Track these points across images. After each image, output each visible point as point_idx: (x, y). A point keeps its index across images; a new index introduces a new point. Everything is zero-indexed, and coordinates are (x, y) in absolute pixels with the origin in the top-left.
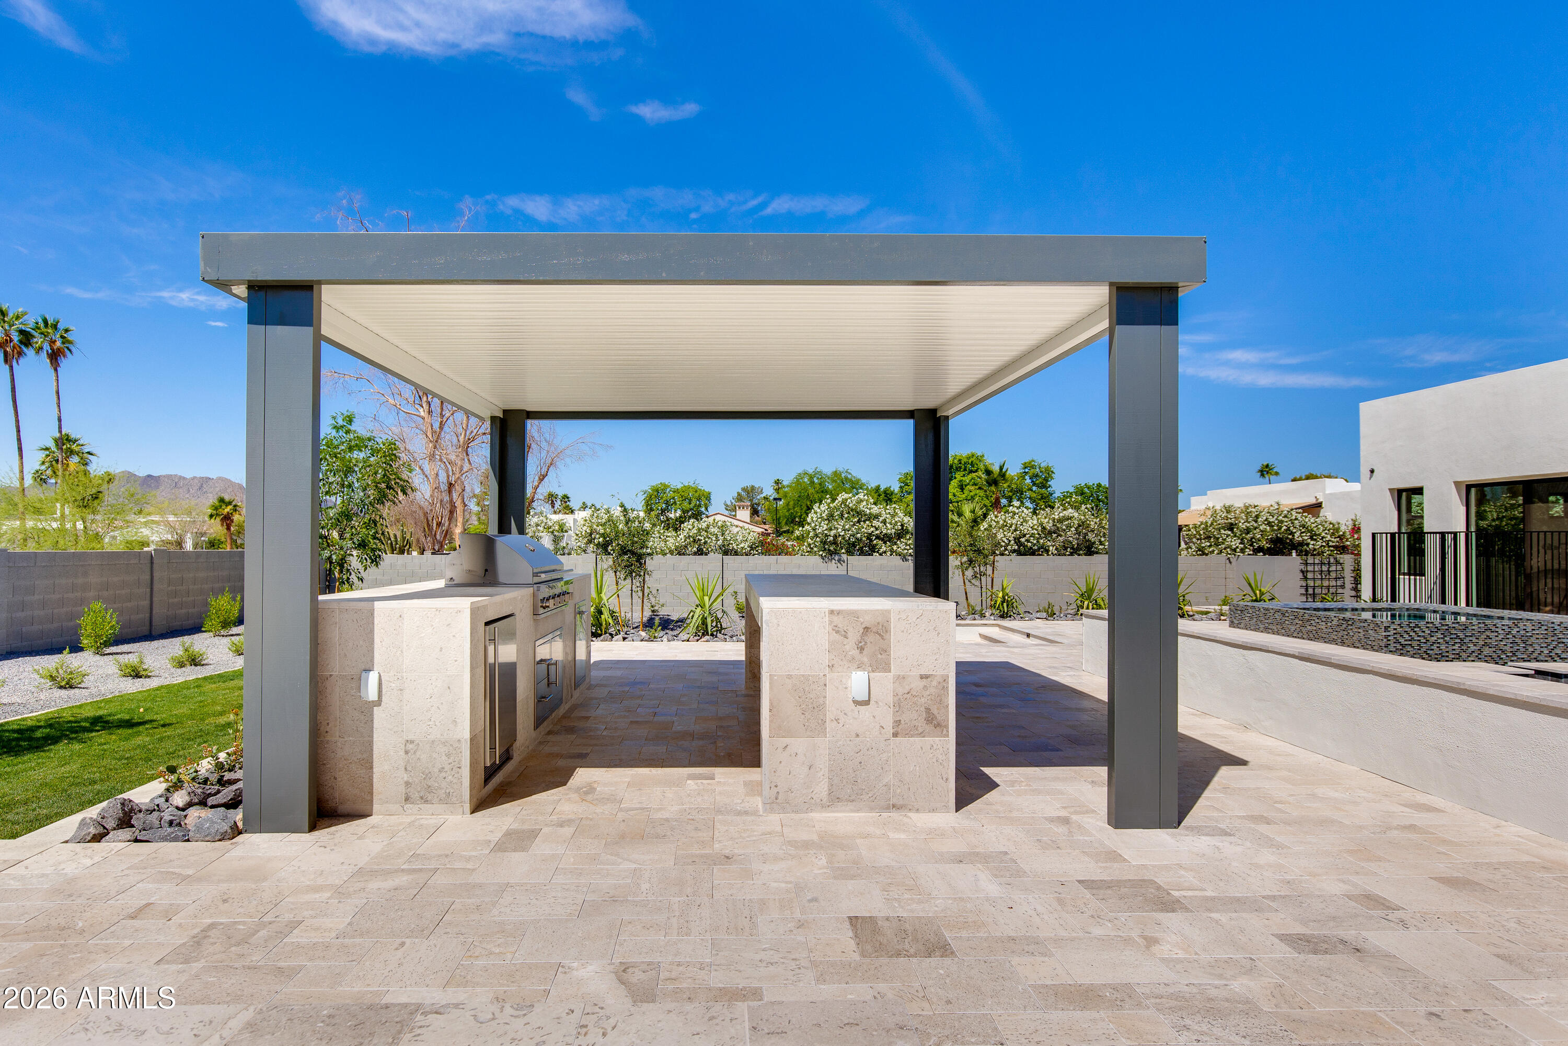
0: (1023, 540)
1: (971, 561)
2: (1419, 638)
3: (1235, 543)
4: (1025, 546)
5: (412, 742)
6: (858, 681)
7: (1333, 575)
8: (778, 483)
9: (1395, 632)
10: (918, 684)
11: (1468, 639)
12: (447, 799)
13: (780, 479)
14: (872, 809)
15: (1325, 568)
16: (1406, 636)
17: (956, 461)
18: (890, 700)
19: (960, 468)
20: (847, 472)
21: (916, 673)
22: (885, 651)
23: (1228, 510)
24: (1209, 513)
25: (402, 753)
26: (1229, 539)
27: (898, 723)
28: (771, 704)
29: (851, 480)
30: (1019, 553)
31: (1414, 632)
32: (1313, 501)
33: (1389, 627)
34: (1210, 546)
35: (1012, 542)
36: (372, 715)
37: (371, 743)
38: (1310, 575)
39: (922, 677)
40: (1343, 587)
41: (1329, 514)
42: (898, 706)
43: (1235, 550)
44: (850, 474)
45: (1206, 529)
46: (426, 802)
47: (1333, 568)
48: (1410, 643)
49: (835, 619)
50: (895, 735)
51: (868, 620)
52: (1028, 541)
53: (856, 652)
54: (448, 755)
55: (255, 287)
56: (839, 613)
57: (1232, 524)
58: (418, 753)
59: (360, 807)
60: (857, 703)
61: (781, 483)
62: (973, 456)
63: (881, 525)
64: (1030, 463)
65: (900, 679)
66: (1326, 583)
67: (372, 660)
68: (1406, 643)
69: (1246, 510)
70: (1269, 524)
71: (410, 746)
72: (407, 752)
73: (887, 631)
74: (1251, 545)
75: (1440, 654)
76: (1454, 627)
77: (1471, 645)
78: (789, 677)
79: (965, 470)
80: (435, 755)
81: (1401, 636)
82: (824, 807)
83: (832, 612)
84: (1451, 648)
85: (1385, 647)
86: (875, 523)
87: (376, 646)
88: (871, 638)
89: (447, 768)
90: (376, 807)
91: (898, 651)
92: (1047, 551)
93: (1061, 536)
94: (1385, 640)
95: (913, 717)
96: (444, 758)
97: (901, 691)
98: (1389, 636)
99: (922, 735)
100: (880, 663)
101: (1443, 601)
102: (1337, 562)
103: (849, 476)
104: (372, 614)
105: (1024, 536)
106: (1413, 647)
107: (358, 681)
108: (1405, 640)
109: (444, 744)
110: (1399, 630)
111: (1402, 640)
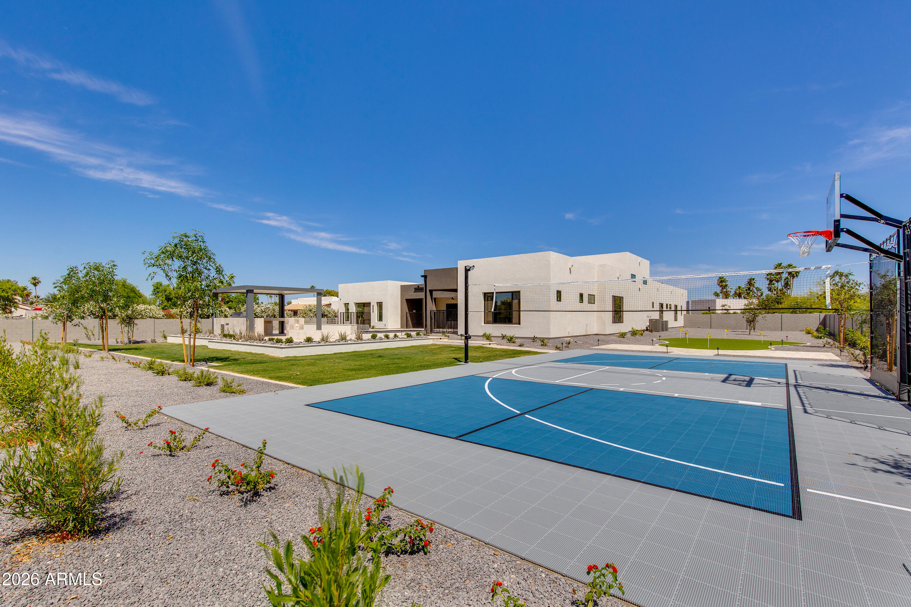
24: (305, 306)
28: (289, 328)
32: (329, 303)
34: (306, 316)
45: (305, 311)
78: (290, 325)
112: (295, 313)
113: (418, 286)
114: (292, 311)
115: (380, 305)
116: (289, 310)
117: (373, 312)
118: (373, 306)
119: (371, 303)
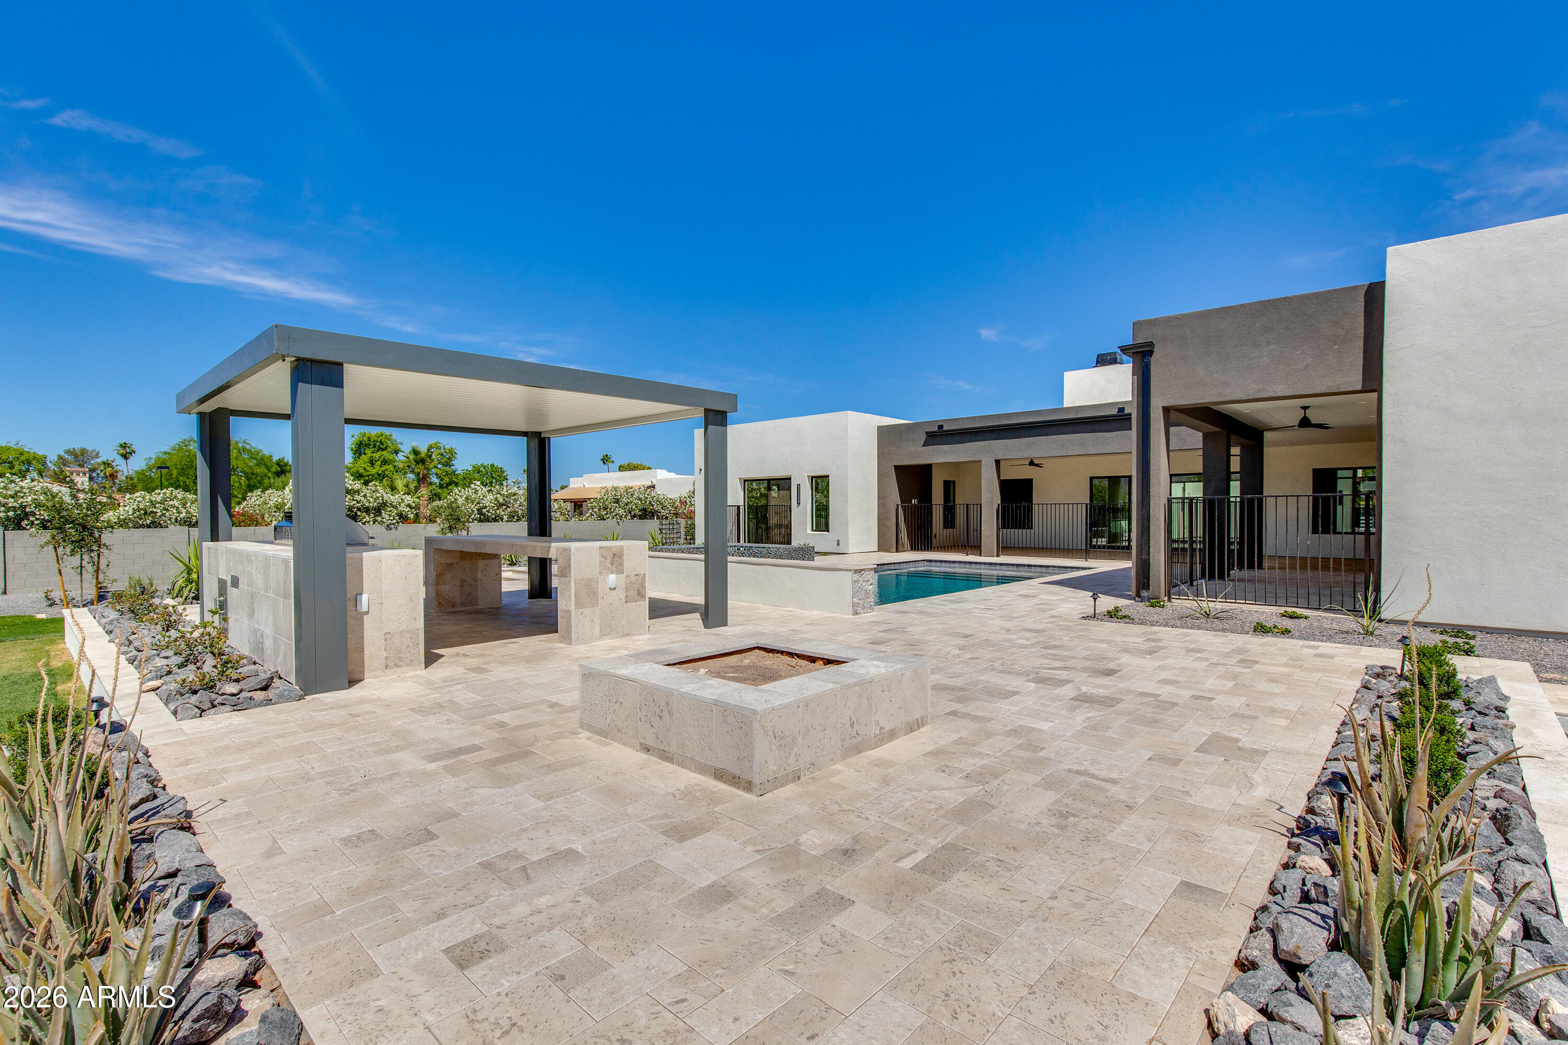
0: (484, 511)
1: (450, 528)
3: (621, 512)
4: (484, 515)
5: (389, 633)
6: (612, 579)
7: (675, 531)
8: (125, 447)
10: (634, 578)
12: (411, 663)
13: (127, 442)
14: (617, 637)
15: (671, 527)
17: (365, 438)
18: (624, 586)
19: (370, 445)
20: (244, 442)
21: (634, 574)
22: (622, 564)
23: (616, 489)
24: (603, 491)
25: (383, 641)
26: (617, 509)
27: (627, 596)
28: (575, 593)
29: (249, 451)
30: (480, 521)
32: (650, 484)
34: (607, 514)
35: (476, 512)
36: (363, 620)
37: (362, 637)
38: (664, 531)
39: (636, 575)
40: (680, 538)
41: (659, 491)
42: (627, 589)
43: (621, 517)
44: (248, 444)
45: (604, 503)
46: (399, 666)
47: (675, 527)
49: (602, 550)
50: (626, 602)
51: (614, 550)
52: (488, 511)
53: (610, 566)
54: (411, 638)
55: (299, 359)
56: (603, 548)
57: (618, 499)
58: (392, 640)
59: (357, 676)
60: (611, 589)
61: (129, 447)
62: (382, 435)
63: (362, 499)
64: (436, 444)
65: (627, 576)
66: (672, 536)
67: (362, 588)
69: (627, 489)
70: (640, 499)
71: (388, 636)
72: (386, 640)
73: (622, 555)
74: (630, 513)
78: (583, 579)
79: (374, 446)
80: (403, 639)
82: (598, 639)
83: (600, 547)
86: (357, 497)
87: (364, 579)
88: (616, 559)
89: (411, 645)
90: (366, 674)
91: (627, 564)
92: (502, 519)
93: (509, 507)
95: (633, 593)
96: (409, 640)
97: (628, 582)
99: (636, 601)
100: (619, 571)
101: (739, 541)
102: (678, 523)
103: (248, 447)
104: (362, 560)
105: (486, 507)
107: (356, 602)
109: (409, 632)
112: (578, 505)
113: (941, 427)
114: (571, 502)
115: (820, 484)
116: (565, 501)
117: (799, 504)
118: (799, 486)
119: (790, 479)
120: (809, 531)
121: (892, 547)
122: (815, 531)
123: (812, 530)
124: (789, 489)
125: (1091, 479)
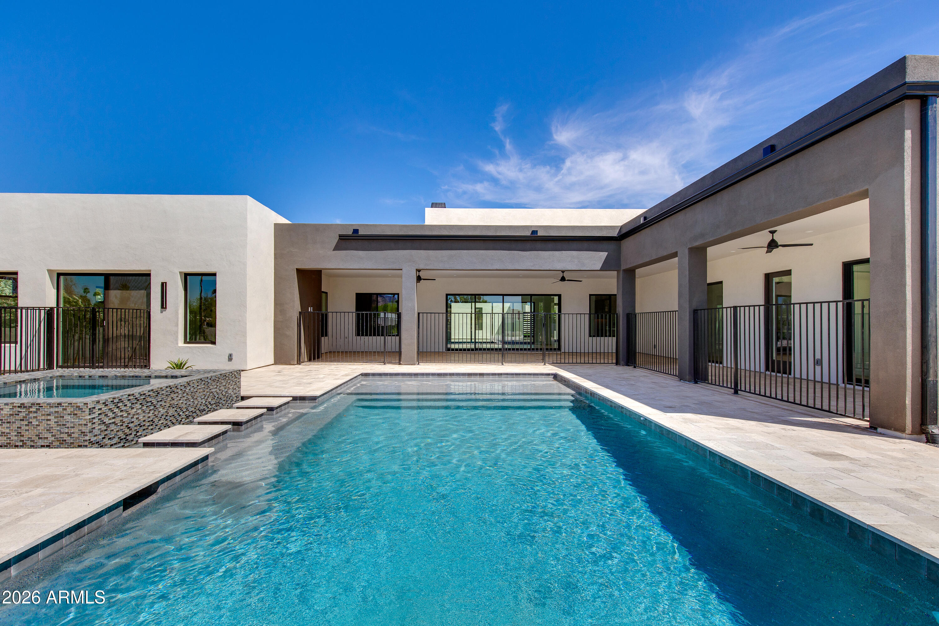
2: (121, 414)
9: (99, 412)
11: (159, 403)
16: (111, 414)
31: (117, 407)
33: (94, 408)
48: (113, 420)
68: (110, 421)
75: (139, 425)
76: (150, 395)
77: (161, 409)
81: (105, 415)
84: (147, 415)
85: (90, 432)
94: (90, 424)
98: (94, 418)
106: (117, 424)
108: (110, 419)
110: (104, 409)
111: (107, 420)
115: (200, 283)
117: (163, 306)
118: (164, 286)
119: (149, 275)
120: (181, 344)
121: (293, 359)
122: (189, 343)
123: (186, 342)
124: (148, 288)
125: (447, 295)
